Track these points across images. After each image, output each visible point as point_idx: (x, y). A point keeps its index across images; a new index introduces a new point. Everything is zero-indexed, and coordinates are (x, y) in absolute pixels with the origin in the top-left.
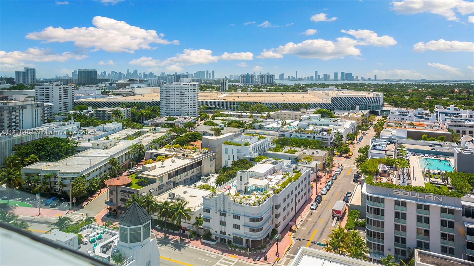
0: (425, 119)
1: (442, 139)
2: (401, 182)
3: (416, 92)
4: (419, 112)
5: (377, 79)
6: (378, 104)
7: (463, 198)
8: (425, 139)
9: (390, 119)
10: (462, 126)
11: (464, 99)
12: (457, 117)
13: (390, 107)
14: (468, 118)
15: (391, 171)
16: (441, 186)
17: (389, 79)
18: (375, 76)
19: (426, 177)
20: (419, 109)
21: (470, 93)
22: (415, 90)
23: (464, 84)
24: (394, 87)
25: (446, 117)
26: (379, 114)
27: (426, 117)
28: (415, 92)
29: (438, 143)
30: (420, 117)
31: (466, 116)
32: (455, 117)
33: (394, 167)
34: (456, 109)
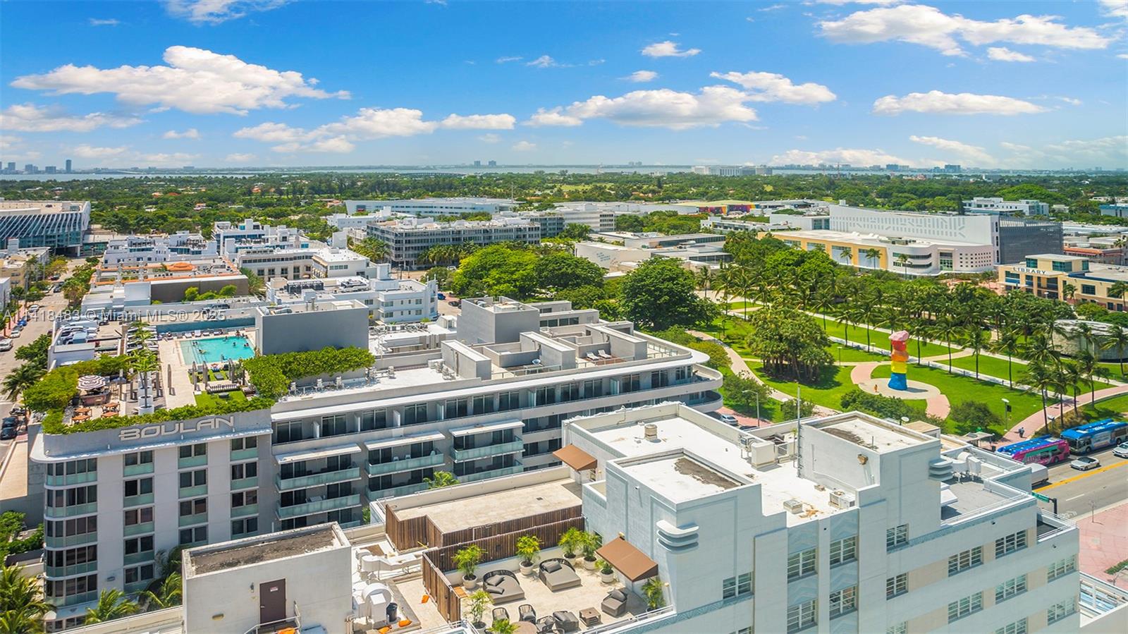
0: (193, 253)
1: (229, 293)
2: (138, 407)
3: (171, 196)
4: (179, 239)
5: (73, 167)
6: (75, 229)
7: (273, 408)
8: (192, 299)
9: (106, 262)
10: (269, 260)
11: (270, 205)
12: (259, 242)
13: (109, 234)
14: (278, 243)
15: (114, 387)
16: (231, 394)
17: (106, 169)
18: (69, 163)
19: (199, 380)
20: (179, 233)
21: (281, 193)
22: (171, 191)
23: (271, 175)
24: (118, 186)
25: (237, 245)
26: (79, 255)
27: (196, 249)
28: (169, 195)
29: (222, 302)
30: (181, 251)
31: (276, 239)
32: (255, 242)
33: (121, 375)
34: (256, 227)
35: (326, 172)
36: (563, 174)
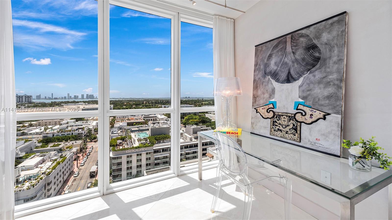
0: (134, 116)
1: (141, 124)
2: (129, 146)
3: (128, 104)
7: (154, 146)
8: (135, 125)
9: (117, 117)
10: (149, 117)
11: (147, 106)
15: (124, 143)
16: (145, 144)
19: (139, 141)
21: (149, 103)
22: (128, 103)
23: (147, 100)
24: (117, 102)
29: (140, 126)
33: (125, 140)
35: (157, 99)
36: (203, 99)
